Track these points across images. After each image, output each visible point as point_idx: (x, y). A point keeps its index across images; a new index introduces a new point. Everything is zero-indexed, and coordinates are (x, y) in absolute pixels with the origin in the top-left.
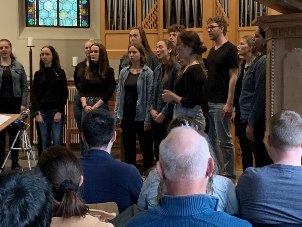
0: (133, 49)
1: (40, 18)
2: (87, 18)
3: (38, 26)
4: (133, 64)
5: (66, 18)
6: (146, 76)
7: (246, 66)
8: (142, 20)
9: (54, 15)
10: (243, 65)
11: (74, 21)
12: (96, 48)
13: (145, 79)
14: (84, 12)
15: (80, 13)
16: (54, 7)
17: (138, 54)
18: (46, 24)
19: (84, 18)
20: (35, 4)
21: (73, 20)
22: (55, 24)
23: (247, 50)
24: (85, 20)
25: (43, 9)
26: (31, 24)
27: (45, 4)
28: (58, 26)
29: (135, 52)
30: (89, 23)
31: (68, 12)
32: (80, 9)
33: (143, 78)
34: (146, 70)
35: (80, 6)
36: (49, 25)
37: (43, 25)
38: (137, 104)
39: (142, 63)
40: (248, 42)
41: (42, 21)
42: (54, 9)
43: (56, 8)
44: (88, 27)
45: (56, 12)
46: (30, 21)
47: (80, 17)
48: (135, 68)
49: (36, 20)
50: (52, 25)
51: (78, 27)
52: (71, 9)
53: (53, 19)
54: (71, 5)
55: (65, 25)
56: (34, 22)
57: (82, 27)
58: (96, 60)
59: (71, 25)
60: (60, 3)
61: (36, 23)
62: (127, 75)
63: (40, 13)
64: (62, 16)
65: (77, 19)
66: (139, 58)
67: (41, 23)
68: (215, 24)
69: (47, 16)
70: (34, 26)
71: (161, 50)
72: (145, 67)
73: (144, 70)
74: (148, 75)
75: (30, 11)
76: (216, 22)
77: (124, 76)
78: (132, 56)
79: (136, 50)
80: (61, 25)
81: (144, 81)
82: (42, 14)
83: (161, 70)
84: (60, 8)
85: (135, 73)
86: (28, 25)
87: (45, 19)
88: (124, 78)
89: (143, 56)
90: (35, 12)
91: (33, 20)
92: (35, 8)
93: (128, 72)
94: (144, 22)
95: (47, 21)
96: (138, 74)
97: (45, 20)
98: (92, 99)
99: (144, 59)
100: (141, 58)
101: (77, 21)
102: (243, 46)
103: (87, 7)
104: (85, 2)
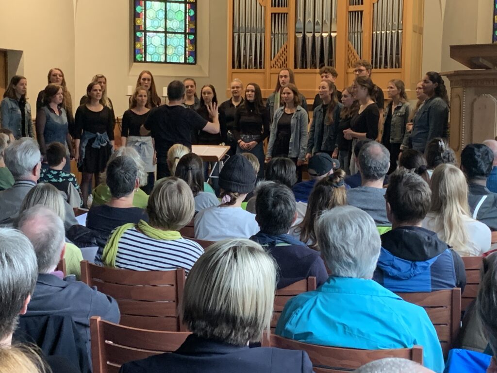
0: (287, 90)
1: (147, 54)
2: (194, 54)
3: (145, 61)
4: (287, 105)
5: (174, 54)
6: (299, 116)
7: (394, 107)
8: (271, 60)
9: (161, 50)
10: (390, 105)
11: (181, 57)
12: (251, 87)
13: (299, 118)
14: (191, 48)
15: (187, 49)
16: (161, 42)
17: (292, 95)
18: (153, 60)
19: (191, 54)
20: (143, 38)
21: (179, 56)
22: (163, 60)
23: (396, 93)
24: (192, 56)
25: (151, 44)
26: (139, 60)
27: (153, 38)
28: (165, 62)
29: (289, 93)
30: (195, 60)
31: (175, 48)
32: (187, 45)
33: (297, 118)
34: (300, 110)
35: (187, 41)
36: (156, 61)
37: (150, 60)
38: (290, 141)
39: (295, 104)
40: (396, 85)
41: (150, 56)
42: (161, 44)
43: (163, 43)
44: (195, 63)
45: (164, 47)
46: (138, 57)
47: (187, 53)
48: (289, 107)
49: (143, 55)
50: (159, 61)
51: (185, 63)
52: (178, 44)
53: (161, 55)
54: (179, 40)
55: (172, 61)
56: (142, 57)
57: (189, 64)
58: (252, 99)
59: (178, 62)
60: (167, 39)
61: (143, 59)
62: (281, 115)
63: (147, 48)
64: (169, 52)
65: (184, 55)
66: (293, 98)
67: (148, 59)
68: (363, 68)
69: (154, 52)
70: (141, 62)
71: (324, 90)
72: (299, 107)
73: (298, 111)
74: (301, 115)
75: (138, 46)
76: (364, 65)
77: (278, 116)
78: (286, 97)
79: (290, 91)
80: (168, 61)
81: (297, 121)
82: (150, 50)
83: (322, 111)
84: (168, 44)
85: (289, 112)
86: (135, 60)
87: (152, 54)
88: (278, 118)
89: (296, 96)
90: (143, 47)
91: (141, 56)
92: (143, 42)
93: (283, 113)
94: (273, 62)
95: (155, 57)
96: (292, 114)
97: (153, 56)
98: (248, 137)
99: (297, 100)
100: (294, 98)
101: (183, 58)
102: (393, 90)
103: (194, 42)
104: (192, 37)
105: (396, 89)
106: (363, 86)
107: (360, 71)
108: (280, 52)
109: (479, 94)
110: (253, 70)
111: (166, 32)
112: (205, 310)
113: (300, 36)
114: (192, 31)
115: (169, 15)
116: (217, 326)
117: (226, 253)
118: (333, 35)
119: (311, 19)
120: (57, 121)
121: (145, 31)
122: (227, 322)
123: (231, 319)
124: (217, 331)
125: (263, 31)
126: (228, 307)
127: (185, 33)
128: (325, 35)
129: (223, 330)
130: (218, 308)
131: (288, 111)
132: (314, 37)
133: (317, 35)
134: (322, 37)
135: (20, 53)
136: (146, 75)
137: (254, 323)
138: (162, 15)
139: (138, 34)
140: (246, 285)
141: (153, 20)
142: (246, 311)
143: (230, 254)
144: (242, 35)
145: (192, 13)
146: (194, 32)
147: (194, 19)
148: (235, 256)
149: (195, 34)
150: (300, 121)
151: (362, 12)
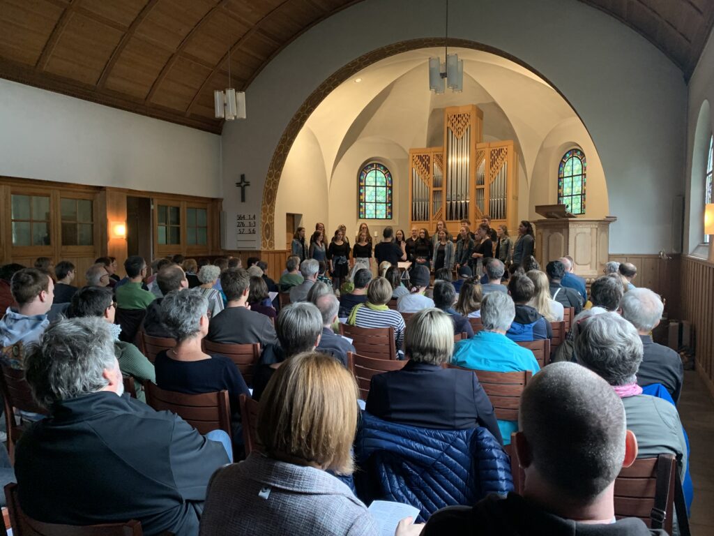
0: (442, 232)
1: (366, 214)
5: (380, 214)
6: (449, 245)
7: (501, 240)
8: (433, 216)
9: (374, 212)
10: (499, 239)
12: (423, 231)
14: (389, 210)
15: (387, 211)
16: (373, 208)
18: (369, 218)
19: (389, 213)
20: (364, 206)
21: (383, 215)
22: (374, 217)
24: (390, 215)
25: (368, 209)
26: (362, 217)
27: (369, 206)
29: (443, 234)
30: (392, 216)
31: (381, 211)
32: (387, 209)
33: (448, 247)
35: (387, 207)
37: (367, 218)
38: (445, 260)
43: (375, 208)
44: (391, 219)
45: (375, 210)
47: (387, 213)
48: (443, 241)
49: (364, 215)
50: (372, 218)
51: (386, 218)
52: (382, 209)
53: (373, 215)
54: (383, 207)
55: (379, 218)
57: (388, 219)
58: (423, 237)
59: (382, 218)
60: (377, 206)
61: (364, 217)
62: (439, 245)
63: (366, 211)
64: (378, 213)
65: (385, 214)
71: (463, 232)
73: (448, 243)
75: (361, 210)
78: (441, 236)
79: (444, 232)
80: (377, 218)
81: (448, 249)
83: (462, 243)
84: (377, 209)
86: (360, 218)
87: (369, 214)
88: (437, 247)
89: (447, 235)
90: (364, 211)
92: (364, 208)
95: (370, 216)
96: (445, 245)
98: (422, 257)
99: (448, 237)
101: (385, 216)
103: (391, 208)
104: (390, 205)
105: (502, 230)
106: (484, 229)
107: (485, 221)
108: (438, 211)
109: (552, 232)
110: (423, 221)
111: (376, 202)
112: (419, 346)
113: (449, 203)
114: (389, 202)
115: (378, 193)
116: (425, 355)
117: (426, 315)
118: (467, 201)
119: (455, 193)
120: (320, 250)
121: (365, 202)
122: (431, 353)
123: (433, 351)
124: (426, 358)
125: (428, 200)
126: (431, 344)
127: (386, 203)
128: (463, 202)
129: (428, 357)
130: (426, 345)
131: (443, 243)
132: (457, 203)
133: (459, 202)
134: (461, 203)
135: (301, 215)
136: (364, 226)
137: (445, 352)
138: (374, 193)
139: (361, 204)
140: (440, 331)
141: (369, 196)
142: (441, 346)
143: (429, 315)
144: (417, 203)
145: (390, 192)
146: (391, 202)
147: (391, 195)
148: (432, 316)
149: (391, 203)
150: (450, 248)
151: (483, 189)
